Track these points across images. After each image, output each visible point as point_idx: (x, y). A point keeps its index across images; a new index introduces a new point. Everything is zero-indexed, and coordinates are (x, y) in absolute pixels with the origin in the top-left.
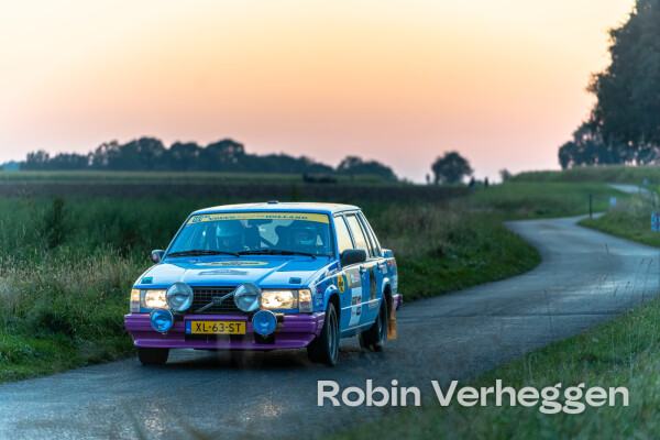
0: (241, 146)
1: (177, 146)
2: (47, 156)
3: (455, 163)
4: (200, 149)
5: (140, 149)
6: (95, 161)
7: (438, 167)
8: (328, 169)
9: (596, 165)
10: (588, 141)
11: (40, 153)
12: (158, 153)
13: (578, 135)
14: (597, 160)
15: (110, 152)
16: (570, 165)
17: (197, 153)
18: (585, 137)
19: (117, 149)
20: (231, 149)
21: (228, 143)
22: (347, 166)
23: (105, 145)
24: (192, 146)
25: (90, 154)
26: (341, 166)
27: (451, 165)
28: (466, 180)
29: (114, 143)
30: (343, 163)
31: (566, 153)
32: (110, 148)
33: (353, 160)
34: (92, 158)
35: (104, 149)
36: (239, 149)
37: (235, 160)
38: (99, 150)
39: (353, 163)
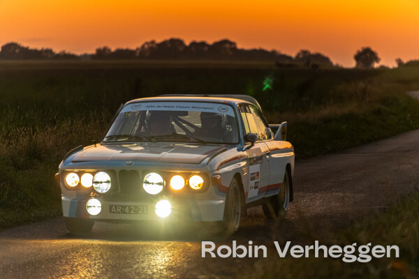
0: (234, 44)
1: (194, 44)
2: (109, 50)
3: (368, 55)
4: (208, 46)
5: (169, 45)
6: (141, 53)
7: (358, 57)
8: (290, 58)
11: (105, 49)
12: (181, 49)
15: (150, 48)
17: (206, 48)
19: (154, 46)
20: (228, 46)
21: (225, 42)
22: (301, 56)
23: (147, 43)
24: (203, 44)
25: (137, 49)
26: (298, 56)
27: (366, 56)
28: (376, 65)
29: (153, 42)
30: (299, 54)
32: (151, 45)
33: (305, 52)
34: (138, 52)
35: (146, 46)
36: (233, 46)
37: (231, 53)
38: (143, 47)
39: (305, 55)
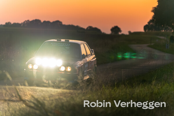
0: (61, 22)
1: (45, 22)
2: (11, 23)
5: (35, 22)
7: (112, 30)
8: (84, 29)
9: (153, 31)
10: (152, 25)
11: (9, 23)
12: (40, 24)
13: (149, 23)
14: (154, 30)
15: (27, 23)
16: (147, 31)
17: (50, 24)
18: (151, 24)
20: (59, 23)
22: (89, 29)
23: (26, 21)
24: (49, 22)
25: (22, 23)
27: (116, 29)
28: (120, 33)
30: (88, 28)
31: (146, 27)
32: (27, 22)
34: (22, 24)
37: (60, 26)
38: (24, 22)
39: (90, 28)
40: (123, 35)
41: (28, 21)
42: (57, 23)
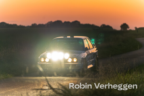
0: (79, 22)
1: (65, 22)
2: (36, 25)
6: (47, 26)
7: (122, 26)
8: (98, 27)
12: (61, 24)
17: (70, 24)
22: (102, 26)
24: (69, 22)
25: (46, 24)
27: (124, 26)
28: (128, 29)
35: (49, 23)
37: (78, 25)
39: (104, 26)
40: (130, 30)
41: (51, 22)
42: (76, 23)
